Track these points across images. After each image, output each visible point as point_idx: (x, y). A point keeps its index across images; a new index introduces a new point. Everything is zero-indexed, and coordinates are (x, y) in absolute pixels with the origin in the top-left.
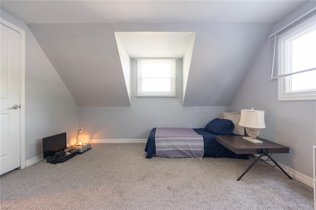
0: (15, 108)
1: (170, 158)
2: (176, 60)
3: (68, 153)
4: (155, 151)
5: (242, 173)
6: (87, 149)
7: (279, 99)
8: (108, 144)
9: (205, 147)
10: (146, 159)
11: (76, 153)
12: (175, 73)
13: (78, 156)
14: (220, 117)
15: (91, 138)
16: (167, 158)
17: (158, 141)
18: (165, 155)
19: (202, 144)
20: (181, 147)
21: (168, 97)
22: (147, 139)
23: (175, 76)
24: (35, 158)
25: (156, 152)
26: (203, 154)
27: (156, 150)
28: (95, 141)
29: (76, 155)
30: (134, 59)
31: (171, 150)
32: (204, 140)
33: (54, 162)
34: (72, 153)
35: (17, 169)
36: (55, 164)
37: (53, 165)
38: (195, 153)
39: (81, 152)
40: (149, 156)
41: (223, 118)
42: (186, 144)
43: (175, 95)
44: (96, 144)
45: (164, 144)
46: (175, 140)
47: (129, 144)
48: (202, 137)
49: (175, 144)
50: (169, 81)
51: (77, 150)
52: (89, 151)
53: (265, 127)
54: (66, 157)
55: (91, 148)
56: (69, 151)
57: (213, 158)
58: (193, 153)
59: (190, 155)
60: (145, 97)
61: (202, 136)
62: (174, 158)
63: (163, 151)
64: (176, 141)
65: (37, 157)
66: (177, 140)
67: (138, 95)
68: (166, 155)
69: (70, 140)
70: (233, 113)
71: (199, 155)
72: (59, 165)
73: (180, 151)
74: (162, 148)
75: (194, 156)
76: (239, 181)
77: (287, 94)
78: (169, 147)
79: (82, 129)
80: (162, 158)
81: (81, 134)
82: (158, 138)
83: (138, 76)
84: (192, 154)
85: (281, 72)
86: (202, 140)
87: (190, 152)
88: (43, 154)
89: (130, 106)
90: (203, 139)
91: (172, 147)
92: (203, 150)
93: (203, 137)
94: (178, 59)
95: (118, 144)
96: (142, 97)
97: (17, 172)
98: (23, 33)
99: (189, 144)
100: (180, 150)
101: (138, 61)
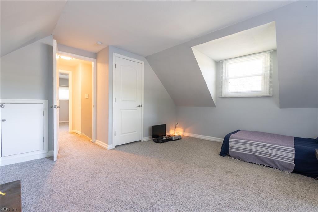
0: (140, 106)
1: (244, 161)
2: (271, 53)
3: (165, 138)
6: (178, 139)
8: (196, 138)
9: (296, 161)
10: (219, 156)
11: (170, 139)
12: (269, 68)
13: (171, 142)
15: (184, 132)
16: (241, 160)
17: (232, 141)
18: (239, 157)
19: (293, 156)
20: (260, 153)
21: (257, 97)
22: (223, 139)
23: (269, 72)
24: (148, 137)
25: (230, 152)
26: (292, 168)
27: (230, 150)
28: (186, 134)
29: (170, 141)
30: (219, 62)
31: (247, 154)
32: (295, 151)
33: (157, 142)
34: (167, 139)
35: (140, 141)
36: (157, 143)
37: (155, 143)
38: (280, 165)
39: (173, 139)
40: (222, 154)
42: (266, 151)
43: (268, 95)
44: (187, 137)
45: (239, 146)
46: (252, 144)
48: (293, 147)
49: (252, 148)
50: (260, 78)
51: (171, 137)
52: (179, 140)
54: (163, 140)
55: (181, 139)
56: (166, 137)
59: (273, 165)
60: (231, 98)
62: (249, 162)
63: (237, 152)
65: (149, 137)
66: (254, 144)
67: (223, 96)
69: (170, 130)
71: (285, 168)
72: (158, 144)
73: (257, 157)
74: (236, 149)
75: (278, 168)
78: (244, 150)
79: (178, 123)
80: (235, 159)
81: (178, 127)
82: (233, 138)
83: (223, 78)
84: (275, 164)
86: (292, 151)
87: (273, 161)
88: (151, 136)
89: (215, 106)
90: (295, 149)
92: (294, 163)
93: (295, 148)
94: (273, 51)
96: (227, 98)
97: (140, 143)
98: (143, 63)
100: (259, 156)
101: (223, 63)
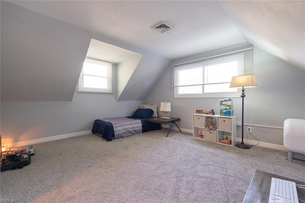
1: (124, 137)
2: (112, 64)
4: (114, 134)
5: (167, 135)
7: (175, 97)
10: (108, 142)
12: (111, 74)
14: (139, 108)
16: (122, 138)
17: (115, 127)
19: (141, 125)
20: (130, 128)
21: (106, 93)
23: (111, 77)
25: (115, 136)
26: (141, 131)
31: (124, 132)
41: (143, 108)
42: (133, 126)
45: (120, 128)
47: (71, 138)
49: (126, 127)
51: (28, 152)
53: (171, 111)
57: (146, 132)
58: (137, 131)
59: (135, 133)
60: (88, 93)
61: (139, 120)
62: (126, 137)
63: (120, 133)
64: (127, 125)
67: (79, 91)
68: (121, 136)
70: (148, 104)
71: (139, 132)
73: (129, 131)
74: (119, 131)
75: (137, 133)
76: (168, 137)
77: (178, 95)
78: (123, 130)
80: (119, 139)
82: (115, 124)
85: (175, 85)
87: (135, 131)
89: (71, 101)
91: (125, 130)
92: (142, 128)
93: (141, 120)
94: (114, 64)
95: (60, 140)
99: (134, 126)
